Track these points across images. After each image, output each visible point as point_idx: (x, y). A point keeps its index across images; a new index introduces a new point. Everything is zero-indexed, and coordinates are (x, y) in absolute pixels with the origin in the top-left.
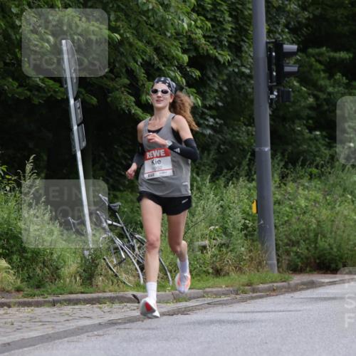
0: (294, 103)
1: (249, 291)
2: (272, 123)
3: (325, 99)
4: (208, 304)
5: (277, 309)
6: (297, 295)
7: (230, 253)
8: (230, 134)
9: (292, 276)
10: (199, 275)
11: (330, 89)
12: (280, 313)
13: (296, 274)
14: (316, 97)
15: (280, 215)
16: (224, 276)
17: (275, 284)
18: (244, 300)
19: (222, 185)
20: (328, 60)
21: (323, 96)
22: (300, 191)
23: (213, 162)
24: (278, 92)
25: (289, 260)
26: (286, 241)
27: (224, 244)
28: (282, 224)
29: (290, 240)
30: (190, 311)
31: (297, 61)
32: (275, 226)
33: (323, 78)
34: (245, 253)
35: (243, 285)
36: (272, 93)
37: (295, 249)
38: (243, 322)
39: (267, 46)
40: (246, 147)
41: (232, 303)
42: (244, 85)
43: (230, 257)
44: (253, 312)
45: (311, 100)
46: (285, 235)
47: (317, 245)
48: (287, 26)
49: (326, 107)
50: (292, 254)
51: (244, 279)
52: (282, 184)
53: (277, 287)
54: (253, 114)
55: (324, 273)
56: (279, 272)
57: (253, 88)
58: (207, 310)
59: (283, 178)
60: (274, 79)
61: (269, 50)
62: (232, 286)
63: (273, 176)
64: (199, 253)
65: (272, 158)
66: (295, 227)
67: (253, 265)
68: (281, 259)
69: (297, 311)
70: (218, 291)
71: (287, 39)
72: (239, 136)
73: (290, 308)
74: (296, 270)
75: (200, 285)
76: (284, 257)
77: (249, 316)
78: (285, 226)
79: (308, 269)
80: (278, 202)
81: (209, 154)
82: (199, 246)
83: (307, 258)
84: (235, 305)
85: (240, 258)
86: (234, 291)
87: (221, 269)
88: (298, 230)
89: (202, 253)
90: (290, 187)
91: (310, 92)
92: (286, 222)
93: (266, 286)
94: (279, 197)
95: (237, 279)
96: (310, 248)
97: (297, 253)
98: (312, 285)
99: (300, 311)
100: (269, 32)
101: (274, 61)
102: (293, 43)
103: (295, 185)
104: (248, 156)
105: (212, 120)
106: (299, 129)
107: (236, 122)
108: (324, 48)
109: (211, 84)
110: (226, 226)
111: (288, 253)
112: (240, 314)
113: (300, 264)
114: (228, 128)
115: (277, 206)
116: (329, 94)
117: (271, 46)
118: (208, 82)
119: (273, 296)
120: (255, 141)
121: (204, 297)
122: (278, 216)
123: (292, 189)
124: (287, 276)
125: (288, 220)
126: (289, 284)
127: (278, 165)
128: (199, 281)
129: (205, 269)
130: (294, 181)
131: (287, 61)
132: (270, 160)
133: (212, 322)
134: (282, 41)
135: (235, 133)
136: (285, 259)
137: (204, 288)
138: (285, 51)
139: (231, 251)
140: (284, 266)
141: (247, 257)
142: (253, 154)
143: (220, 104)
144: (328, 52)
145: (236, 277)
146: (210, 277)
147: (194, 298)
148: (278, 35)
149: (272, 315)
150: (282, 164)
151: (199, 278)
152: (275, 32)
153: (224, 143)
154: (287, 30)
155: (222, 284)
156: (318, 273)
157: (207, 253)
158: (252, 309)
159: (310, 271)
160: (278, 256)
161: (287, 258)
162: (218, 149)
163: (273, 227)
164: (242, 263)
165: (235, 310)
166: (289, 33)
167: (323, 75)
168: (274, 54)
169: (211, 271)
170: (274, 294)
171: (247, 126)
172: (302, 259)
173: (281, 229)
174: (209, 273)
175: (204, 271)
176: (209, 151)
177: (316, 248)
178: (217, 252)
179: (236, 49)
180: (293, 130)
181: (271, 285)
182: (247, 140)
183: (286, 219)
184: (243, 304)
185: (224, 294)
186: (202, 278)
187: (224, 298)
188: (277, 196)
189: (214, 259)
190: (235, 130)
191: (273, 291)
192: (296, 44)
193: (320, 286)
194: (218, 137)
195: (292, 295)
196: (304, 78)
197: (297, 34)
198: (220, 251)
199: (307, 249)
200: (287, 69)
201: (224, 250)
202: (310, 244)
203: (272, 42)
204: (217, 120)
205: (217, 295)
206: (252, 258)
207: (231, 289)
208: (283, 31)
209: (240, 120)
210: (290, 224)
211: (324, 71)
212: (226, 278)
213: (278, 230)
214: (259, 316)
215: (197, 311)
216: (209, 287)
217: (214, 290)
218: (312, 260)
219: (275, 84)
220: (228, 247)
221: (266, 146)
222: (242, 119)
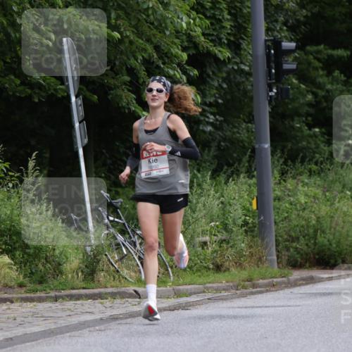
0: (293, 100)
1: (249, 286)
2: (272, 120)
3: (324, 97)
4: (209, 299)
5: (276, 304)
6: (296, 290)
7: (230, 249)
8: (230, 131)
9: (290, 271)
10: (200, 271)
11: (329, 87)
12: (280, 308)
13: (295, 269)
14: (315, 94)
15: (280, 212)
16: (225, 271)
17: (275, 280)
18: (244, 296)
19: (223, 182)
20: (326, 57)
21: (321, 93)
22: (300, 187)
23: (213, 159)
24: (277, 90)
25: (288, 256)
26: (286, 237)
27: (225, 240)
28: (282, 221)
29: (290, 236)
30: (190, 306)
31: (296, 59)
32: (275, 222)
33: (322, 76)
34: (245, 249)
35: (243, 281)
36: (271, 91)
37: (294, 244)
38: (243, 317)
39: (265, 44)
40: (246, 144)
41: (232, 299)
42: (243, 82)
43: (230, 253)
44: (253, 307)
45: (310, 97)
46: (285, 231)
47: (317, 241)
48: (285, 24)
49: (325, 104)
50: (292, 250)
51: (245, 274)
52: (282, 181)
53: (276, 282)
54: (252, 111)
55: (324, 269)
56: (279, 267)
58: (207, 305)
59: (283, 174)
60: (274, 77)
61: (268, 48)
62: (232, 282)
63: (273, 172)
64: (200, 249)
65: (272, 155)
66: (295, 223)
67: (253, 260)
68: (280, 255)
69: (296, 306)
70: (219, 287)
71: (285, 37)
72: (239, 133)
73: (289, 303)
74: (295, 265)
75: (201, 280)
76: (283, 253)
77: (249, 312)
78: (284, 222)
79: (307, 265)
80: (278, 199)
81: (209, 151)
82: (200, 242)
83: (307, 254)
84: (234, 300)
85: (240, 254)
86: (234, 286)
87: (221, 265)
88: (298, 226)
89: (203, 248)
90: (290, 184)
91: (309, 89)
92: (286, 218)
93: (266, 281)
94: (278, 193)
95: (236, 274)
96: (309, 244)
97: (297, 248)
98: (311, 280)
99: (299, 306)
100: (268, 30)
101: (273, 59)
102: (291, 40)
103: (295, 181)
104: (248, 153)
105: (212, 117)
106: (298, 125)
107: (236, 119)
108: (322, 46)
109: (210, 81)
110: (227, 222)
111: (288, 249)
112: (240, 310)
113: (299, 259)
114: (228, 125)
115: (276, 203)
116: (328, 91)
117: (269, 43)
118: (208, 79)
119: (273, 291)
120: (255, 138)
121: (204, 292)
122: (278, 212)
123: (292, 185)
124: (286, 272)
125: (288, 217)
126: (289, 279)
127: (278, 161)
128: (200, 276)
129: (206, 265)
130: (294, 178)
131: (286, 59)
132: (270, 157)
133: (212, 317)
134: (280, 38)
135: (235, 130)
136: (284, 255)
137: (205, 284)
138: (283, 48)
139: (231, 247)
140: (284, 262)
141: (248, 253)
142: (253, 150)
143: (220, 101)
144: (326, 49)
145: (236, 272)
146: (211, 273)
147: (195, 293)
148: (276, 33)
149: (271, 310)
150: (282, 161)
151: (199, 274)
152: (274, 30)
153: (224, 140)
154: (285, 28)
155: (222, 280)
156: (317, 269)
157: (208, 249)
158: (252, 304)
159: (310, 267)
160: (278, 251)
161: (287, 253)
162: (219, 146)
163: (273, 223)
164: (242, 259)
165: (235, 305)
166: (287, 30)
167: (321, 72)
168: (273, 52)
169: (211, 266)
170: (274, 289)
171: (247, 123)
172: (302, 255)
173: (281, 225)
174: (209, 269)
175: (205, 267)
176: (210, 147)
177: (315, 244)
178: (217, 248)
179: (235, 47)
180: (293, 127)
181: (271, 280)
182: (248, 138)
183: (286, 215)
184: (243, 299)
185: (224, 289)
186: (203, 274)
187: (224, 294)
188: (277, 192)
189: (215, 255)
190: (235, 127)
191: (273, 287)
192: (294, 42)
193: (319, 282)
194: (220, 135)
195: (291, 290)
196: (302, 76)
197: (295, 32)
198: (220, 247)
199: (307, 245)
200: (286, 66)
201: (225, 245)
202: (309, 240)
203: (271, 40)
204: (217, 117)
205: (218, 290)
206: (252, 254)
207: (231, 284)
208: (281, 29)
209: (240, 117)
210: (290, 221)
211: (323, 69)
212: (227, 274)
213: (278, 226)
214: (258, 311)
215: (198, 307)
216: (210, 283)
217: (215, 285)
218: (312, 256)
219: (274, 81)
220: (228, 243)
221: (266, 143)
222: (242, 116)
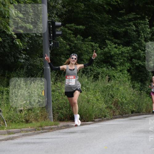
0: (61, 48)
1: (41, 129)
2: (51, 56)
3: (74, 46)
4: (23, 135)
5: (52, 137)
6: (61, 131)
7: (32, 113)
8: (33, 61)
9: (59, 123)
11: (76, 42)
12: (54, 139)
13: (61, 122)
14: (70, 45)
15: (54, 96)
16: (30, 123)
17: (52, 126)
18: (38, 134)
20: (74, 29)
21: (73, 45)
22: (63, 86)
23: (25, 73)
24: (53, 43)
26: (57, 108)
27: (30, 109)
28: (55, 100)
29: (59, 107)
30: (14, 138)
31: (61, 30)
32: (52, 101)
34: (39, 113)
35: (38, 127)
36: (51, 43)
37: (61, 111)
38: (38, 143)
39: (48, 23)
40: (40, 67)
41: (33, 135)
42: (38, 40)
43: (32, 115)
44: (42, 139)
45: (68, 47)
46: (57, 105)
48: (57, 14)
49: (74, 50)
51: (39, 124)
52: (55, 83)
53: (53, 127)
54: (42, 52)
56: (54, 121)
57: (42, 41)
58: (22, 138)
59: (56, 80)
60: (52, 37)
61: (49, 25)
62: (33, 127)
63: (51, 79)
64: (19, 113)
65: (51, 72)
66: (61, 101)
67: (42, 118)
68: (54, 116)
69: (61, 138)
70: (27, 130)
71: (57, 20)
73: (58, 137)
74: (61, 120)
75: (19, 127)
76: (56, 115)
79: (66, 120)
80: (53, 91)
81: (23, 70)
82: (19, 110)
83: (66, 115)
84: (34, 136)
85: (37, 115)
87: (28, 120)
88: (62, 103)
89: (20, 113)
91: (67, 43)
93: (48, 127)
94: (54, 88)
95: (35, 124)
97: (62, 113)
98: (68, 127)
100: (49, 17)
101: (51, 29)
102: (59, 21)
103: (61, 83)
105: (24, 55)
106: (63, 59)
107: (35, 56)
108: (73, 24)
109: (24, 39)
111: (58, 113)
112: (37, 140)
113: (63, 117)
114: (32, 58)
116: (75, 44)
117: (50, 23)
120: (43, 64)
121: (21, 132)
123: (60, 85)
124: (57, 123)
126: (58, 126)
127: (54, 75)
128: (19, 125)
129: (21, 120)
131: (57, 29)
133: (24, 143)
134: (55, 21)
135: (35, 61)
137: (21, 128)
138: (56, 25)
139: (33, 112)
140: (56, 119)
141: (40, 115)
142: (43, 70)
143: (28, 48)
144: (74, 25)
145: (35, 123)
146: (24, 123)
147: (17, 133)
148: (53, 18)
149: (50, 140)
150: (56, 74)
151: (19, 124)
152: (52, 17)
153: (30, 65)
154: (57, 16)
155: (29, 126)
156: (71, 122)
157: (22, 113)
158: (42, 137)
159: (67, 120)
160: (54, 114)
161: (57, 115)
162: (27, 67)
163: (51, 102)
164: (38, 117)
165: (35, 138)
167: (72, 36)
168: (51, 26)
169: (24, 121)
171: (40, 57)
172: (64, 115)
173: (55, 103)
174: (23, 122)
175: (21, 121)
176: (23, 68)
177: (70, 110)
178: (27, 113)
180: (61, 59)
181: (50, 127)
182: (40, 64)
183: (57, 98)
184: (38, 135)
185: (29, 131)
187: (30, 133)
188: (53, 88)
189: (26, 116)
190: (35, 59)
191: (51, 130)
192: (61, 22)
193: (71, 127)
194: (27, 63)
195: (59, 131)
197: (61, 18)
199: (66, 111)
200: (57, 33)
201: (30, 111)
202: (67, 109)
203: (50, 21)
204: (26, 55)
205: (27, 131)
206: (42, 115)
207: (33, 129)
208: (55, 16)
209: (37, 55)
210: (59, 100)
211: (73, 34)
212: (31, 124)
213: (53, 103)
214: (45, 140)
215: (18, 139)
216: (23, 128)
217: (26, 129)
218: (68, 116)
219: (52, 39)
220: (32, 110)
221: (48, 67)
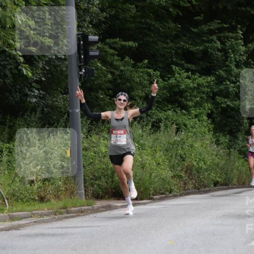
0: (97, 78)
1: (64, 213)
3: (118, 75)
4: (35, 222)
5: (84, 225)
6: (98, 215)
7: (51, 186)
8: (51, 100)
9: (96, 201)
10: (28, 202)
11: (122, 68)
12: (86, 228)
13: (98, 200)
14: (112, 73)
15: (87, 158)
16: (46, 202)
17: (83, 208)
18: (60, 219)
20: (120, 47)
21: (117, 73)
22: (102, 141)
23: (38, 120)
24: (85, 70)
25: (93, 191)
26: (91, 177)
27: (47, 179)
28: (89, 165)
29: (94, 176)
30: (21, 227)
31: (99, 48)
32: (84, 166)
33: (117, 60)
34: (62, 186)
35: (60, 209)
36: (81, 71)
37: (97, 182)
38: (59, 235)
39: (77, 37)
40: (63, 110)
41: (52, 221)
42: (60, 65)
43: (50, 188)
44: (66, 228)
45: (110, 76)
46: (91, 172)
47: (114, 179)
48: (91, 22)
49: (119, 81)
50: (95, 186)
51: (61, 204)
52: (89, 136)
54: (67, 86)
55: (118, 200)
56: (86, 199)
57: (67, 67)
58: (34, 226)
59: (89, 131)
60: (83, 61)
61: (79, 40)
62: (52, 209)
63: (82, 129)
64: (28, 186)
65: (81, 117)
66: (98, 166)
67: (67, 194)
68: (87, 190)
69: (98, 226)
70: (42, 213)
71: (91, 32)
73: (93, 225)
74: (98, 197)
75: (29, 208)
76: (89, 188)
77: (64, 231)
78: (91, 166)
79: (107, 197)
80: (86, 149)
81: (35, 114)
82: (29, 181)
83: (106, 189)
84: (54, 223)
85: (58, 189)
86: (53, 212)
87: (44, 197)
88: (100, 168)
89: (31, 185)
90: (94, 138)
91: (109, 70)
92: (91, 163)
93: (76, 209)
95: (55, 204)
96: (108, 182)
97: (99, 185)
98: (109, 208)
99: (100, 226)
100: (79, 26)
101: (82, 48)
102: (95, 35)
103: (98, 136)
104: (66, 116)
105: (37, 91)
106: (102, 96)
107: (55, 91)
108: (118, 39)
109: (37, 63)
111: (93, 186)
112: (57, 230)
113: (101, 193)
114: (50, 96)
115: (84, 152)
116: (121, 71)
117: (80, 36)
118: (35, 62)
120: (69, 105)
121: (31, 217)
122: (85, 159)
123: (95, 139)
124: (91, 202)
126: (93, 207)
127: (86, 122)
128: (28, 205)
129: (33, 197)
130: (97, 134)
131: (92, 48)
132: (80, 120)
133: (37, 235)
134: (88, 33)
135: (55, 99)
136: (90, 190)
137: (32, 211)
138: (89, 40)
139: (51, 184)
140: (90, 195)
141: (63, 189)
142: (69, 114)
143: (43, 79)
144: (120, 41)
145: (55, 203)
146: (36, 203)
147: (24, 218)
148: (84, 29)
149: (80, 230)
150: (89, 122)
152: (83, 27)
153: (47, 106)
154: (91, 26)
155: (44, 208)
156: (114, 200)
157: (34, 185)
158: (66, 225)
159: (108, 198)
160: (86, 187)
161: (92, 189)
162: (42, 110)
163: (82, 167)
164: (59, 193)
165: (54, 227)
166: (92, 27)
167: (116, 58)
168: (82, 42)
169: (37, 198)
170: (82, 215)
171: (63, 94)
173: (88, 168)
174: (35, 200)
175: (32, 199)
176: (36, 112)
177: (113, 181)
178: (41, 185)
180: (98, 97)
181: (80, 208)
182: (64, 105)
183: (92, 161)
184: (59, 222)
185: (46, 215)
186: (30, 204)
187: (46, 218)
188: (85, 144)
189: (40, 190)
190: (55, 97)
191: (81, 213)
192: (98, 36)
193: (115, 209)
194: (42, 102)
195: (95, 215)
198: (44, 184)
199: (106, 182)
200: (91, 53)
201: (47, 183)
202: (108, 179)
203: (81, 34)
204: (41, 91)
205: (41, 215)
206: (67, 189)
207: (51, 211)
208: (88, 26)
209: (58, 90)
210: (95, 165)
211: (118, 55)
212: (48, 203)
213: (86, 168)
214: (70, 230)
215: (27, 228)
216: (35, 210)
217: (40, 212)
218: (110, 190)
219: (83, 64)
220: (49, 181)
221: (77, 109)
